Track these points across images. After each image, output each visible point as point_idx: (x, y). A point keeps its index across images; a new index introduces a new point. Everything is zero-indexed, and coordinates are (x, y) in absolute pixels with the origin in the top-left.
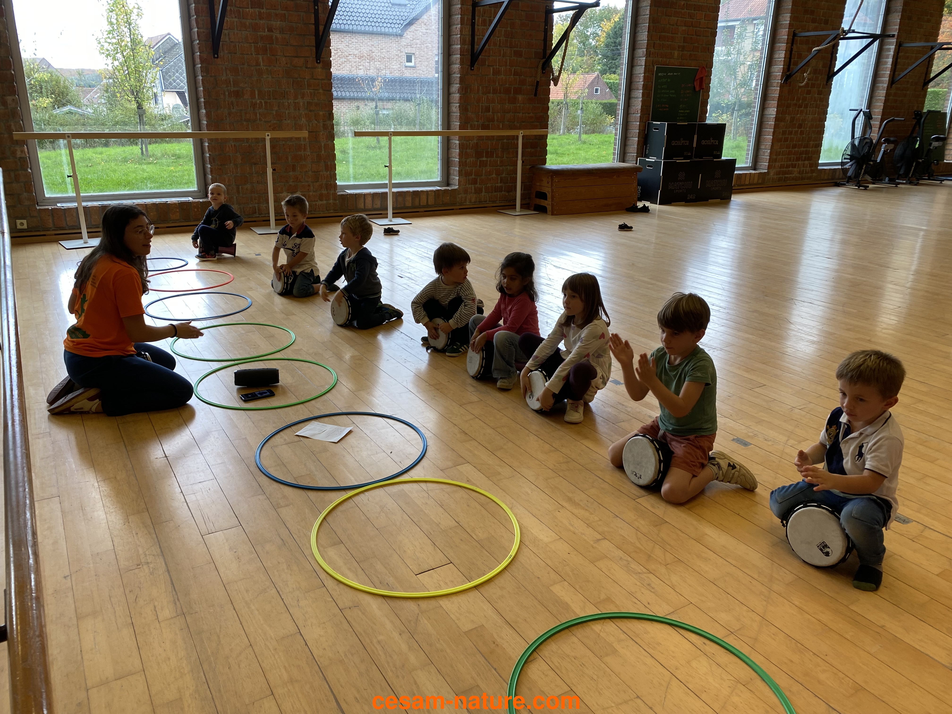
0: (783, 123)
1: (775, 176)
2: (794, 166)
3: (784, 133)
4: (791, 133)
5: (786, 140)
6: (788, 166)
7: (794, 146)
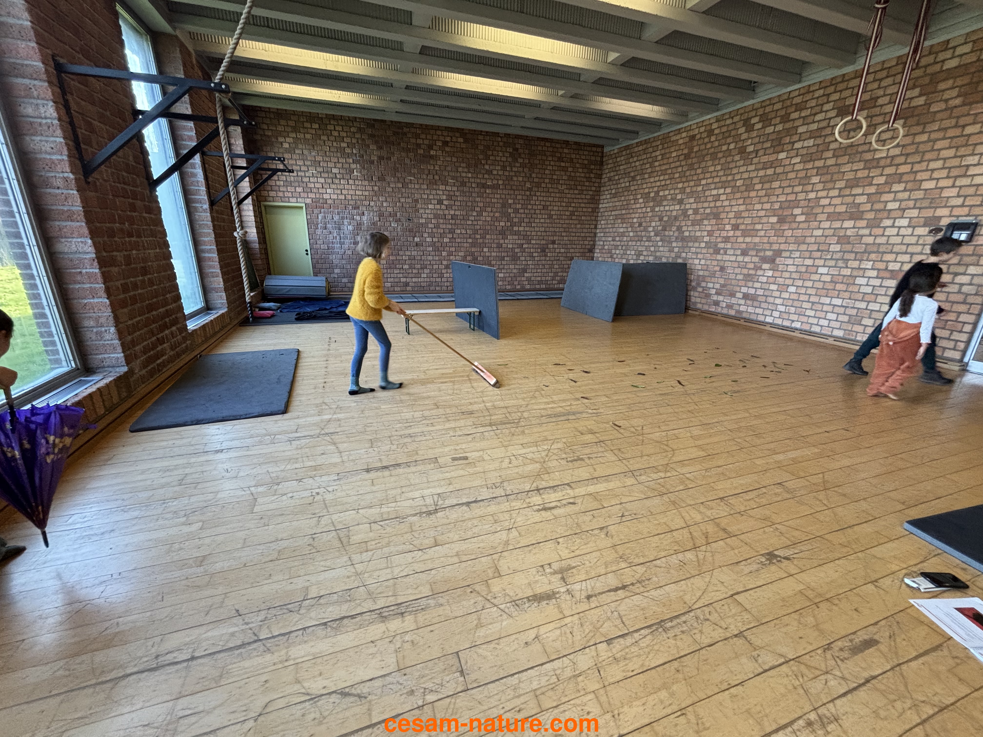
0: (115, 270)
1: (144, 372)
2: (161, 341)
3: (125, 289)
4: (135, 286)
5: (134, 300)
6: (154, 347)
7: (151, 308)
